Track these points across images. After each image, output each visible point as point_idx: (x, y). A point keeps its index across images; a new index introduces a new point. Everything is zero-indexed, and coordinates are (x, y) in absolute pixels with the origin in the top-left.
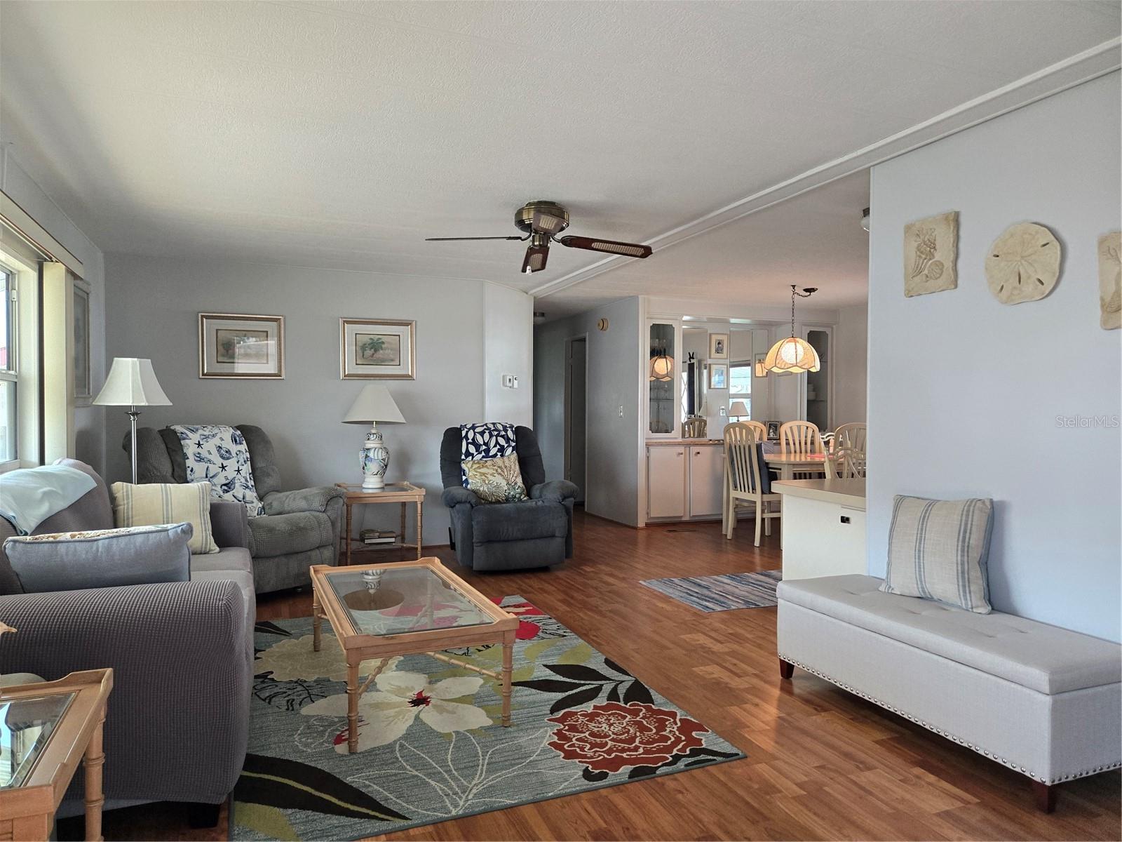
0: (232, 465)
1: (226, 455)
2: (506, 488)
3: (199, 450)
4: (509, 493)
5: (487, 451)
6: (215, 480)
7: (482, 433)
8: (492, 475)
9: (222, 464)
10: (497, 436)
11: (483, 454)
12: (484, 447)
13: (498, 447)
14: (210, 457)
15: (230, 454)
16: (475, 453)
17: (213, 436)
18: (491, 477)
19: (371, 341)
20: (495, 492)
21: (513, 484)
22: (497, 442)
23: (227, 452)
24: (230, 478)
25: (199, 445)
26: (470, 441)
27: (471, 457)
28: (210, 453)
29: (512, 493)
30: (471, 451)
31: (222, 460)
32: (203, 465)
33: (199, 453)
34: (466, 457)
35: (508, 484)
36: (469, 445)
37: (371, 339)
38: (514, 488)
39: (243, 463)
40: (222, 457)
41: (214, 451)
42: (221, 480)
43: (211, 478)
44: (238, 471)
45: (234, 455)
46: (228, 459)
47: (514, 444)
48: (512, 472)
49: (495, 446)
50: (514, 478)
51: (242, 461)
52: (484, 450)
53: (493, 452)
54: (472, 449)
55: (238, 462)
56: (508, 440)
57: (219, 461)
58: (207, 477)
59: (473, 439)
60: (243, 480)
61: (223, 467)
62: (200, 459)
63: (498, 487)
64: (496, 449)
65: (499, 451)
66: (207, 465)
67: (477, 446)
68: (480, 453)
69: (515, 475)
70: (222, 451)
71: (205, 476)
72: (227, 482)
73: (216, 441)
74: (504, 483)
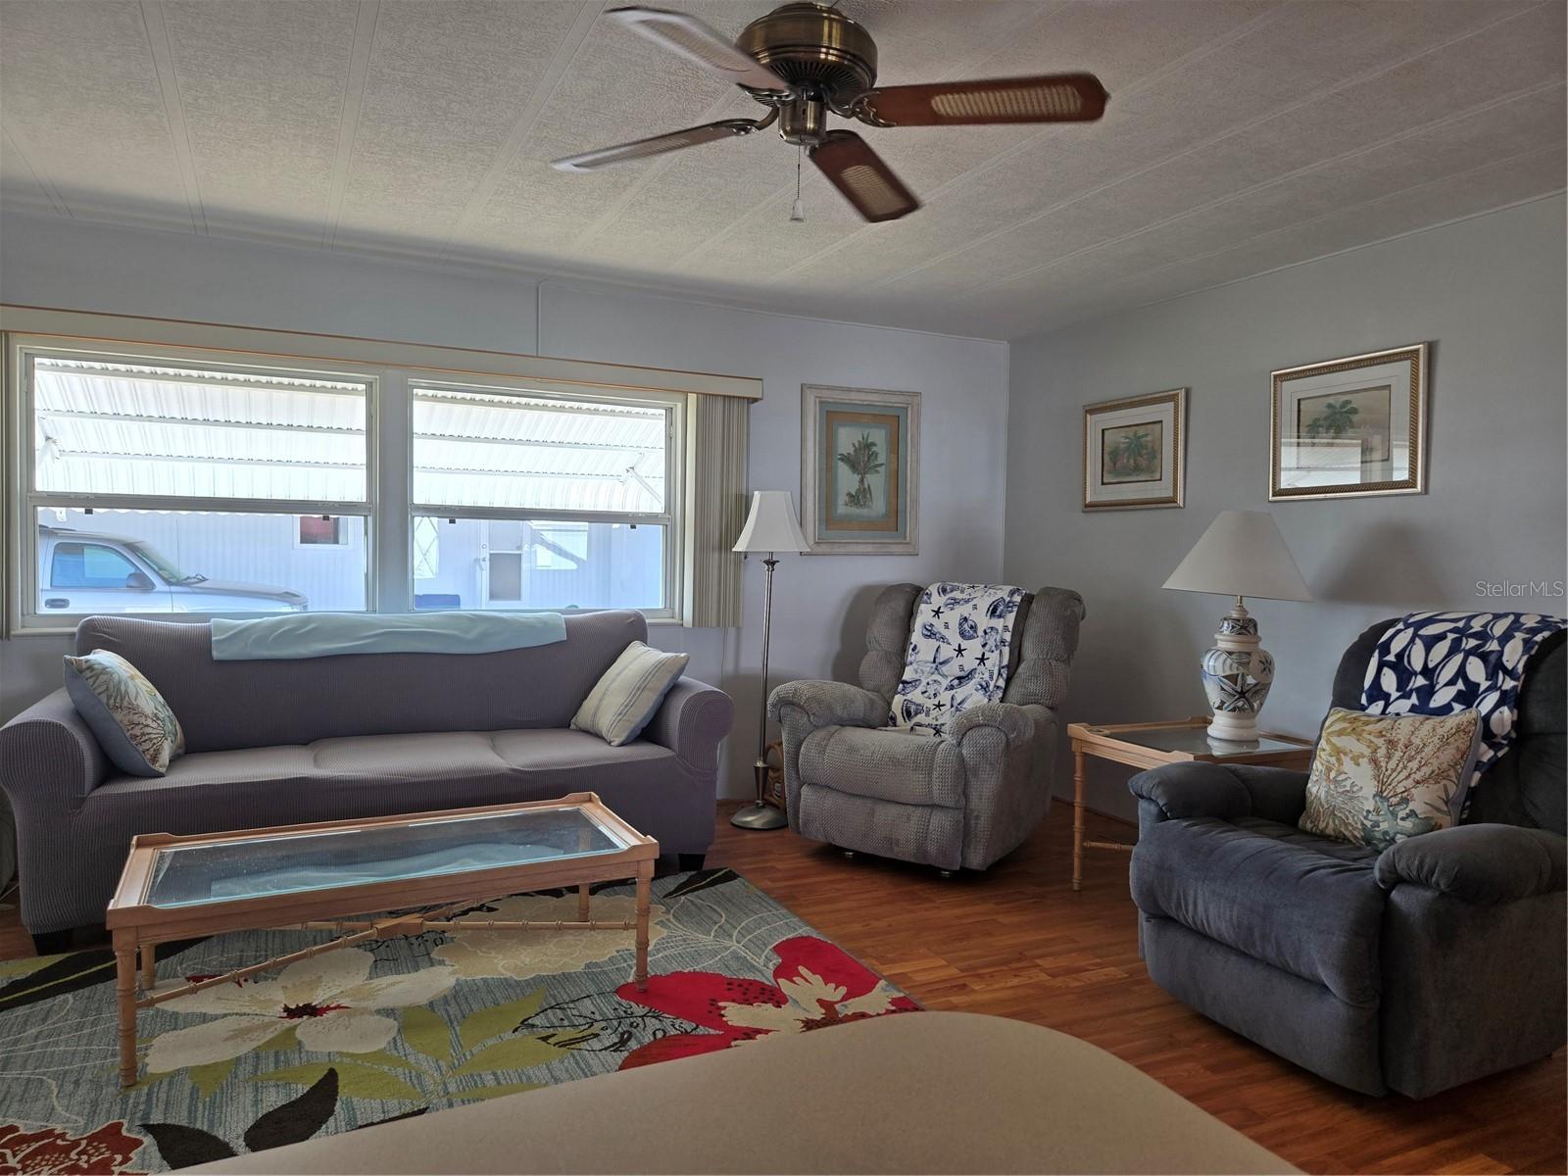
0: (974, 648)
1: (967, 630)
2: (1369, 805)
3: (935, 621)
4: (1376, 824)
5: (1427, 692)
6: (944, 669)
7: (1430, 643)
8: (1356, 760)
9: (960, 646)
10: (1469, 653)
11: (1414, 699)
12: (1420, 681)
13: (1460, 685)
14: (945, 632)
15: (975, 632)
16: (1395, 694)
17: (967, 601)
18: (1348, 765)
19: (1326, 412)
20: (1340, 808)
21: (1394, 800)
22: (1461, 672)
23: (972, 627)
24: (967, 668)
25: (937, 613)
26: (1391, 658)
27: (1381, 703)
28: (947, 627)
29: (1384, 826)
30: (1385, 688)
31: (960, 640)
32: (933, 643)
33: (931, 625)
34: (1371, 700)
35: (1379, 794)
36: (1386, 670)
37: (1330, 406)
38: (1394, 814)
39: (994, 648)
40: (962, 634)
41: (954, 625)
42: (952, 670)
43: (940, 664)
44: (982, 660)
45: (980, 632)
46: (970, 638)
47: (1509, 684)
48: (1414, 765)
49: (1452, 682)
50: (1409, 783)
51: (991, 643)
52: (1418, 690)
53: (1439, 699)
54: (1389, 681)
55: (984, 646)
56: (1495, 667)
57: (955, 639)
58: (934, 662)
59: (1400, 656)
60: (986, 676)
61: (960, 651)
62: (930, 633)
63: (1350, 795)
64: (1452, 691)
65: (1460, 697)
66: (938, 643)
67: (1404, 674)
68: (1406, 696)
69: (1418, 776)
70: (966, 626)
71: (932, 660)
72: (962, 674)
73: (964, 610)
74: (1369, 788)
